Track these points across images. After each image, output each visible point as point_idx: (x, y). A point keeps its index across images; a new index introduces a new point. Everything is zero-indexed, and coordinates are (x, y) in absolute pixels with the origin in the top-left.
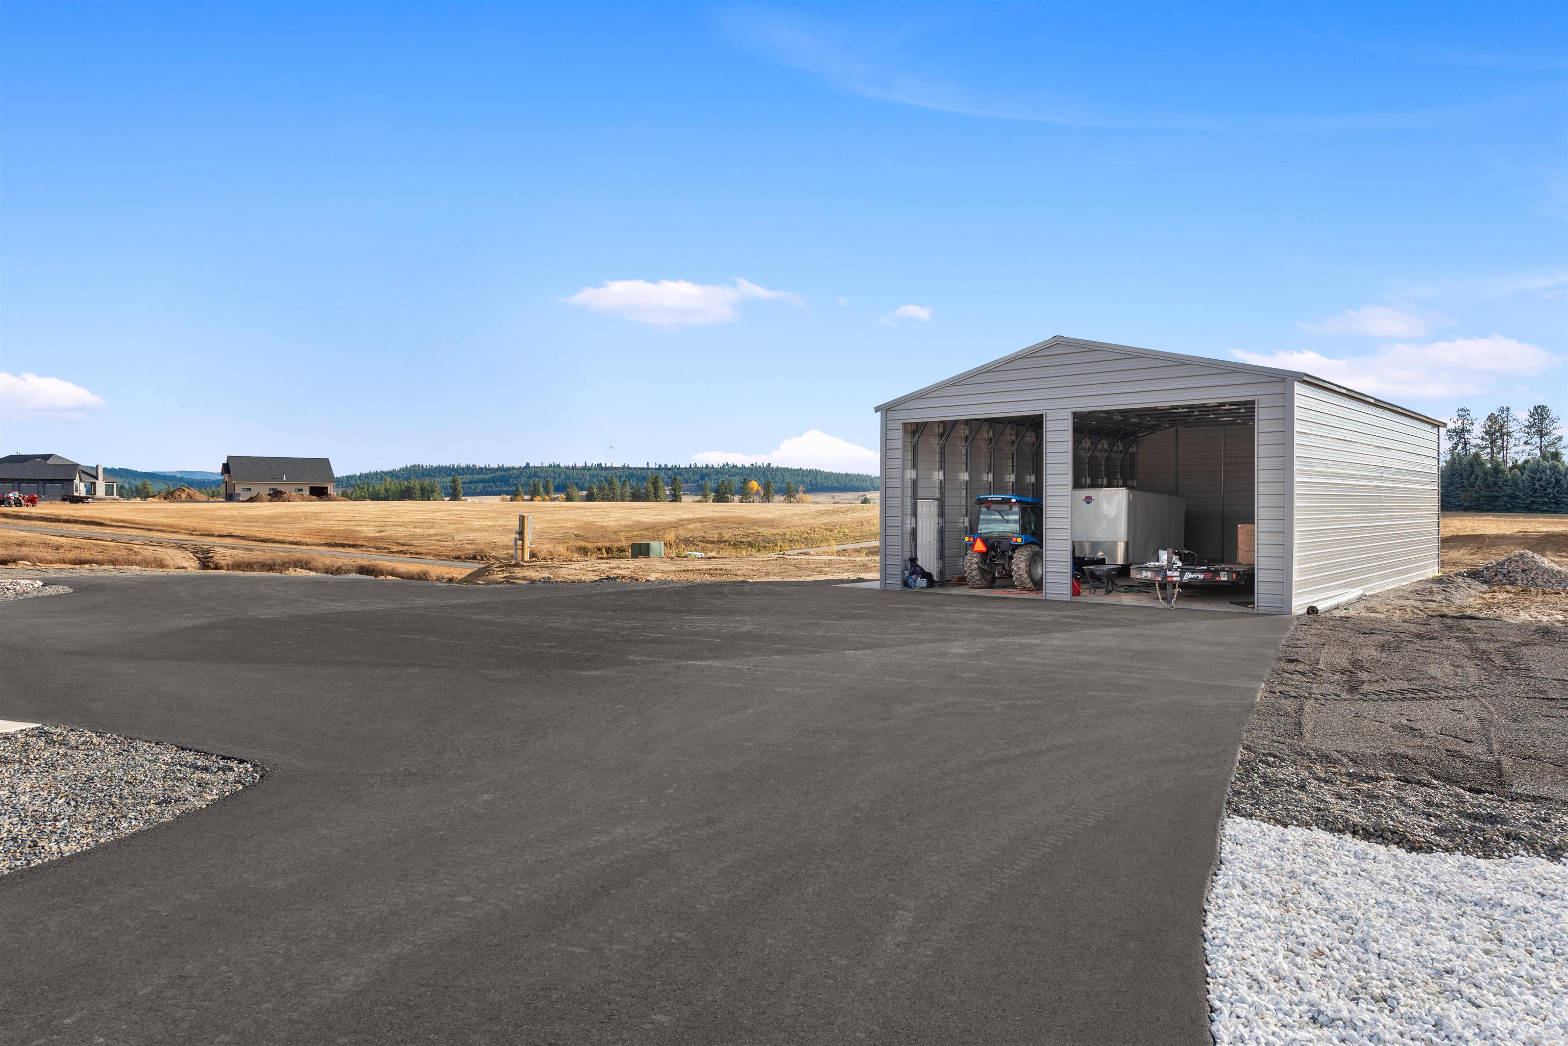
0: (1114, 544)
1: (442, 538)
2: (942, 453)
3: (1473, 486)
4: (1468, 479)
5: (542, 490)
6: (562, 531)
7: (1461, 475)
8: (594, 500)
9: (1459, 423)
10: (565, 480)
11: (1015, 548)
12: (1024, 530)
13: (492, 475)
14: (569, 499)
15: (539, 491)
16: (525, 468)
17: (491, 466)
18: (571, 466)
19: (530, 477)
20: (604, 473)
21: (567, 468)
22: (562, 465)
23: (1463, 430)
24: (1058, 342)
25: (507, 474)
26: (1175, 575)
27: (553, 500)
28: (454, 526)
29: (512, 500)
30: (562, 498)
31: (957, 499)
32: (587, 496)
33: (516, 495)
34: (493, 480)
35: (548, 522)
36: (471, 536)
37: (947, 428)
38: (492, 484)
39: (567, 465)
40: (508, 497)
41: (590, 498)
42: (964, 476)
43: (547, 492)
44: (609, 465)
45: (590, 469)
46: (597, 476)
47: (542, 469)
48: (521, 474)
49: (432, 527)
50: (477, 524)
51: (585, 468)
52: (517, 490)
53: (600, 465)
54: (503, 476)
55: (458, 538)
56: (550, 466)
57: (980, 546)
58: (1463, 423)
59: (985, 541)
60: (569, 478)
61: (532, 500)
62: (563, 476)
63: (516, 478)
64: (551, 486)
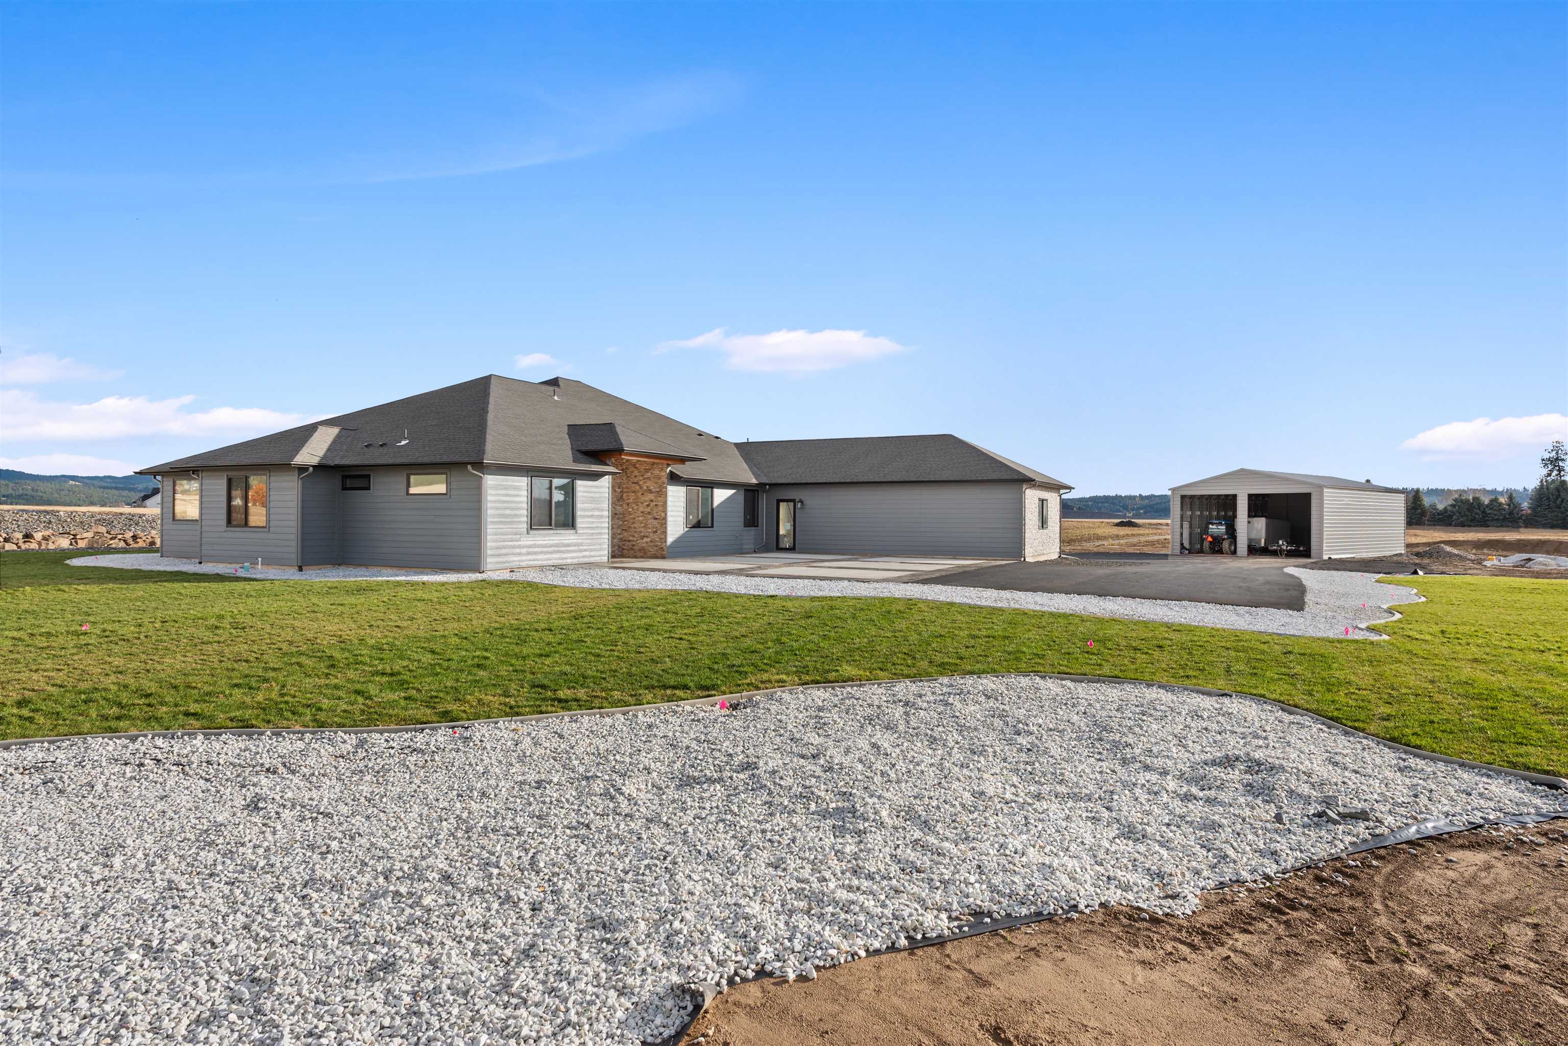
0: (1260, 540)
2: (1191, 504)
3: (1560, 508)
4: (1555, 502)
7: (1548, 498)
9: (1554, 453)
11: (1224, 539)
12: (1227, 533)
23: (1557, 459)
24: (1242, 470)
26: (1284, 547)
31: (1196, 522)
37: (1192, 497)
42: (1199, 513)
57: (1210, 539)
58: (1557, 453)
59: (1212, 536)
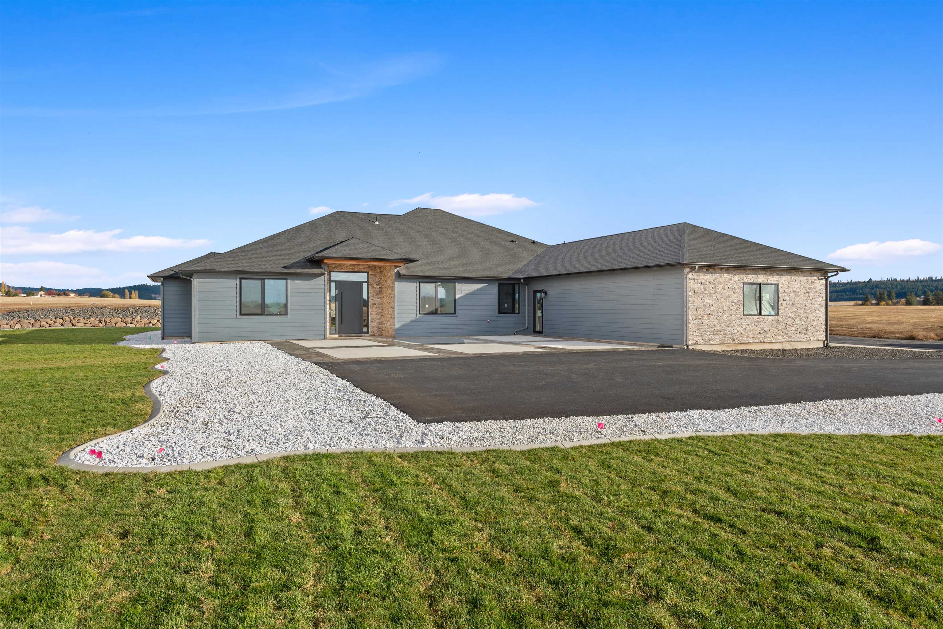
1: (850, 326)
5: (886, 297)
6: (930, 324)
8: (930, 304)
10: (901, 289)
13: (843, 288)
14: (908, 303)
15: (884, 298)
16: (868, 282)
17: (842, 282)
18: (906, 279)
19: (872, 288)
20: (935, 284)
21: (903, 281)
22: (898, 279)
25: (854, 286)
27: (895, 304)
28: (855, 320)
29: (862, 304)
30: (902, 303)
32: (923, 301)
33: (866, 301)
34: (844, 291)
35: (918, 318)
36: (868, 326)
38: (843, 294)
39: (902, 278)
40: (860, 302)
41: (926, 302)
43: (890, 298)
44: (939, 278)
45: (922, 281)
46: (929, 286)
47: (882, 282)
48: (866, 286)
49: (841, 321)
50: (869, 319)
51: (918, 281)
52: (867, 297)
53: (931, 278)
54: (851, 288)
55: (860, 327)
56: (889, 280)
60: (904, 288)
61: (878, 304)
62: (899, 287)
63: (861, 289)
64: (893, 294)
